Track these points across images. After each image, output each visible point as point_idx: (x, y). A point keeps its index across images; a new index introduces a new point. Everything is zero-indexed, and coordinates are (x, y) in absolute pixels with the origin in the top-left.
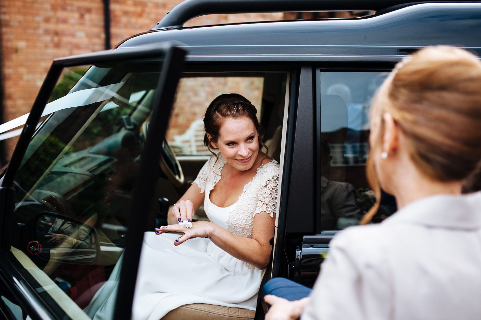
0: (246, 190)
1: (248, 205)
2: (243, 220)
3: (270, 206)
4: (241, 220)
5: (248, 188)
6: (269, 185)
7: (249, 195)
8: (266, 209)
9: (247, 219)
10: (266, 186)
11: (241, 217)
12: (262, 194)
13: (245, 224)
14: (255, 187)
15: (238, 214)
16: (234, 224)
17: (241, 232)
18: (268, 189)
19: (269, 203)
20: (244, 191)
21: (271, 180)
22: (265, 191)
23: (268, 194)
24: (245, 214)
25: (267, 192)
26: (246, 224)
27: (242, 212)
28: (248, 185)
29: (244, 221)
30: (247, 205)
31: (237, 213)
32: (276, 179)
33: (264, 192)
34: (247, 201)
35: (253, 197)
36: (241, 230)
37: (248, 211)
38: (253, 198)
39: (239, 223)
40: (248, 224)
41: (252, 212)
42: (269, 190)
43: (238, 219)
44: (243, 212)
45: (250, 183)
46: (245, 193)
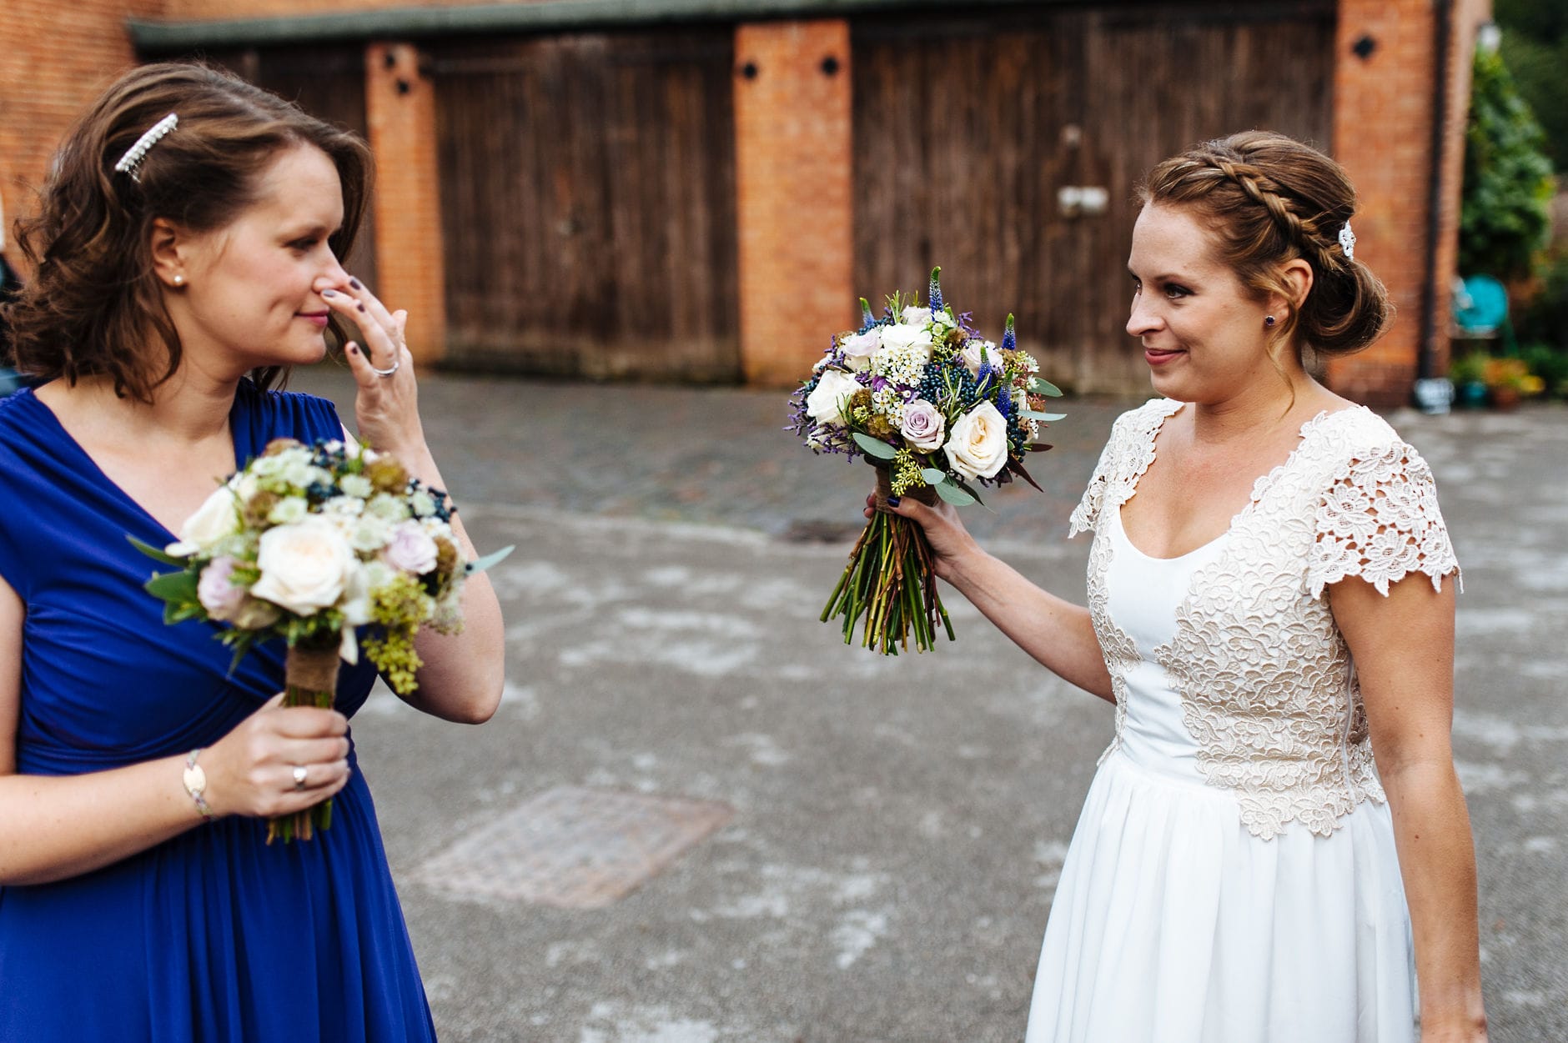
0: (1263, 494)
1: (1271, 545)
2: (1245, 598)
3: (1373, 555)
4: (1238, 598)
5: (1270, 487)
6: (1362, 476)
7: (1275, 513)
8: (1360, 568)
9: (1258, 599)
10: (1347, 481)
11: (1236, 586)
12: (1335, 510)
13: (1250, 614)
14: (1297, 484)
15: (1228, 575)
16: (1206, 613)
17: (1229, 650)
18: (1361, 492)
19: (1371, 544)
20: (1254, 499)
21: (1367, 459)
22: (1347, 500)
23: (1362, 511)
24: (1256, 577)
25: (1358, 503)
26: (1252, 617)
27: (1245, 569)
28: (1271, 477)
29: (1248, 604)
30: (1267, 547)
31: (1226, 572)
32: (1385, 458)
33: (1343, 501)
34: (1267, 533)
35: (1291, 520)
36: (1230, 641)
37: (1267, 569)
38: (1290, 523)
39: (1227, 608)
40: (1258, 618)
41: (1281, 573)
42: (1363, 498)
43: (1227, 596)
44: (1245, 572)
45: (1277, 470)
46: (1259, 505)
